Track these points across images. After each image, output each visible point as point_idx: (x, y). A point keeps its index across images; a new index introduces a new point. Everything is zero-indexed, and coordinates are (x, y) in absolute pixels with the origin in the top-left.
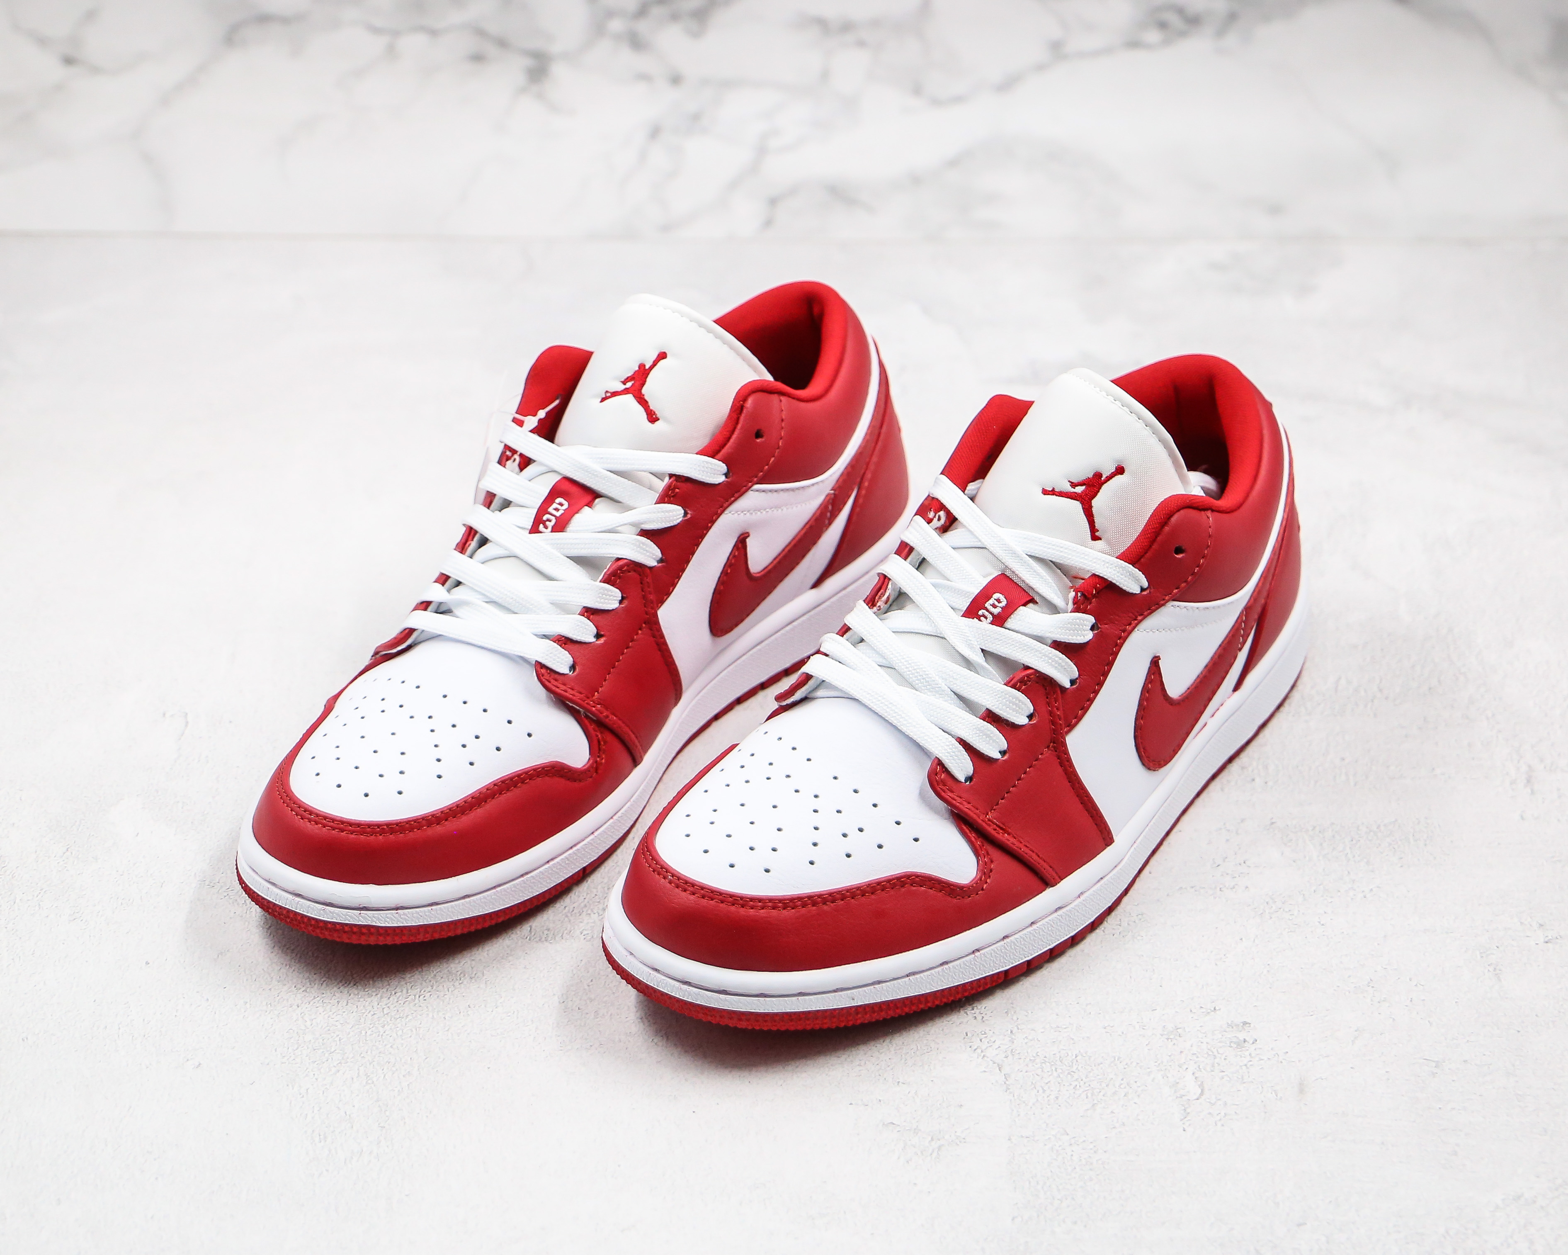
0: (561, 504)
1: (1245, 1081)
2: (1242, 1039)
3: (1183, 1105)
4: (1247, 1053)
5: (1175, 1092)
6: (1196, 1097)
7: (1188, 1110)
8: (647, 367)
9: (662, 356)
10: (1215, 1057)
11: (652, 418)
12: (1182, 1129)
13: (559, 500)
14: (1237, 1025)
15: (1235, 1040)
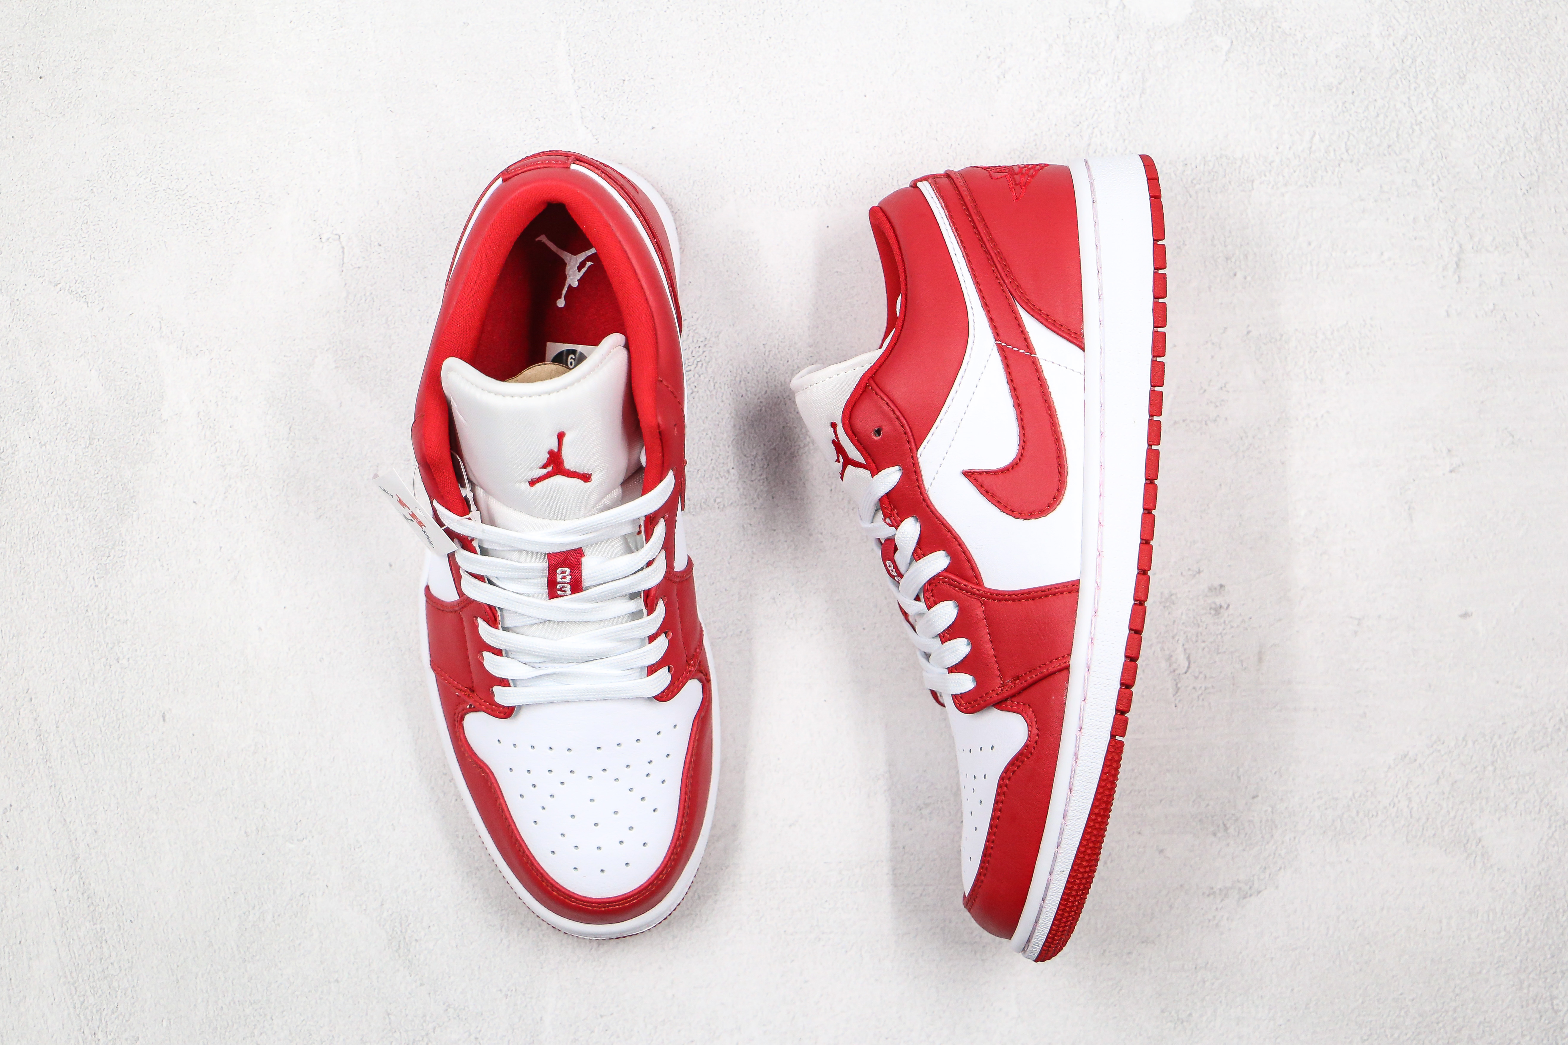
0: (563, 572)
1: (1220, 651)
2: (1218, 604)
3: (1175, 680)
4: (1222, 620)
5: (1170, 666)
6: (1184, 671)
7: (1179, 685)
8: (556, 450)
9: (561, 436)
10: (1199, 626)
11: (586, 478)
12: (1174, 705)
13: (559, 571)
14: (1215, 589)
15: (1213, 606)
